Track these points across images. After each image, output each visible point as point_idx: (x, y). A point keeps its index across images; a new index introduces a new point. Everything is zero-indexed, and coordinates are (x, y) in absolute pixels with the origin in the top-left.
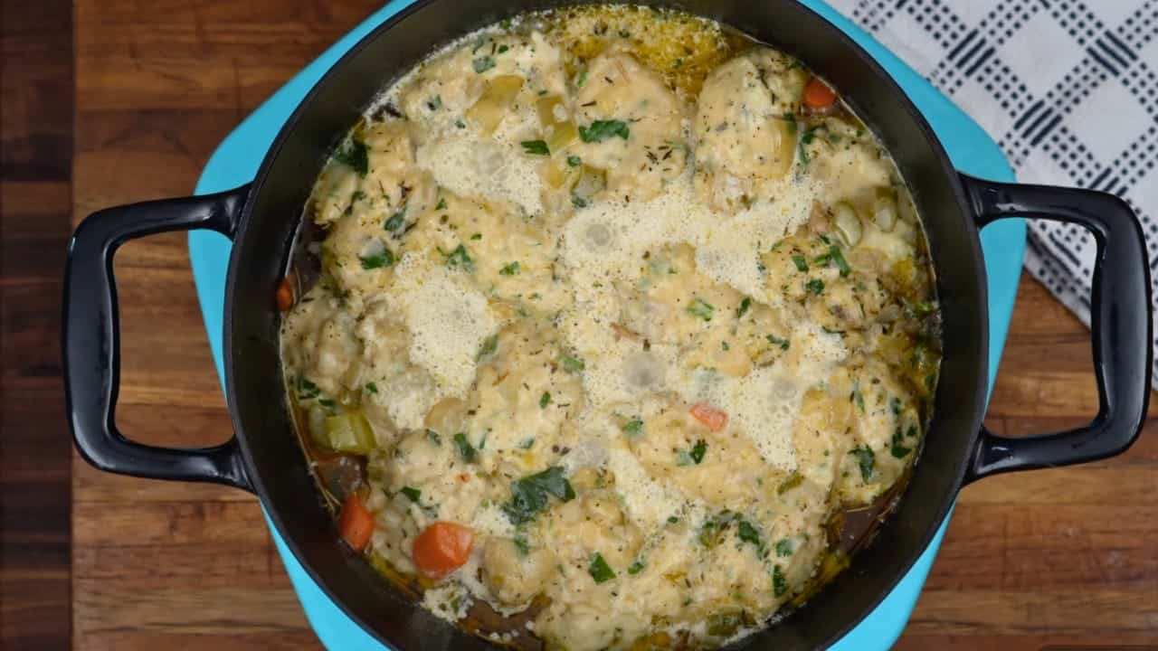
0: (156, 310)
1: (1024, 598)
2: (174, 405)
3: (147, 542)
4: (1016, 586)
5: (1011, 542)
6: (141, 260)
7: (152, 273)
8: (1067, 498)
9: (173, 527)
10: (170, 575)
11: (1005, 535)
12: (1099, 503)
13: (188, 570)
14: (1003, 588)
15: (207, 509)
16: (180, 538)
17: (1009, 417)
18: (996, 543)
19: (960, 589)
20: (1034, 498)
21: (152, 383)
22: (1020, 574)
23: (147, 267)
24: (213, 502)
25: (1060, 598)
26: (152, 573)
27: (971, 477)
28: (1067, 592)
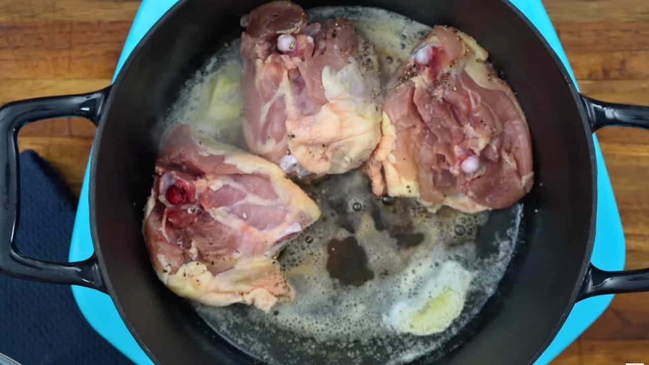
0: (635, 207)
1: (58, 16)
2: (624, 143)
3: (641, 52)
4: (62, 24)
5: (66, 54)
6: (644, 240)
7: (638, 231)
8: (30, 83)
9: (623, 62)
10: (625, 31)
11: (70, 59)
12: (7, 80)
13: (612, 34)
14: (71, 23)
15: (601, 75)
16: (619, 56)
17: (66, 136)
18: (76, 53)
19: (100, 23)
20: (51, 82)
21: (638, 158)
22: (60, 32)
23: (641, 235)
24: (596, 79)
25: (33, 16)
26: (637, 32)
27: (106, 91)
28: (29, 20)
